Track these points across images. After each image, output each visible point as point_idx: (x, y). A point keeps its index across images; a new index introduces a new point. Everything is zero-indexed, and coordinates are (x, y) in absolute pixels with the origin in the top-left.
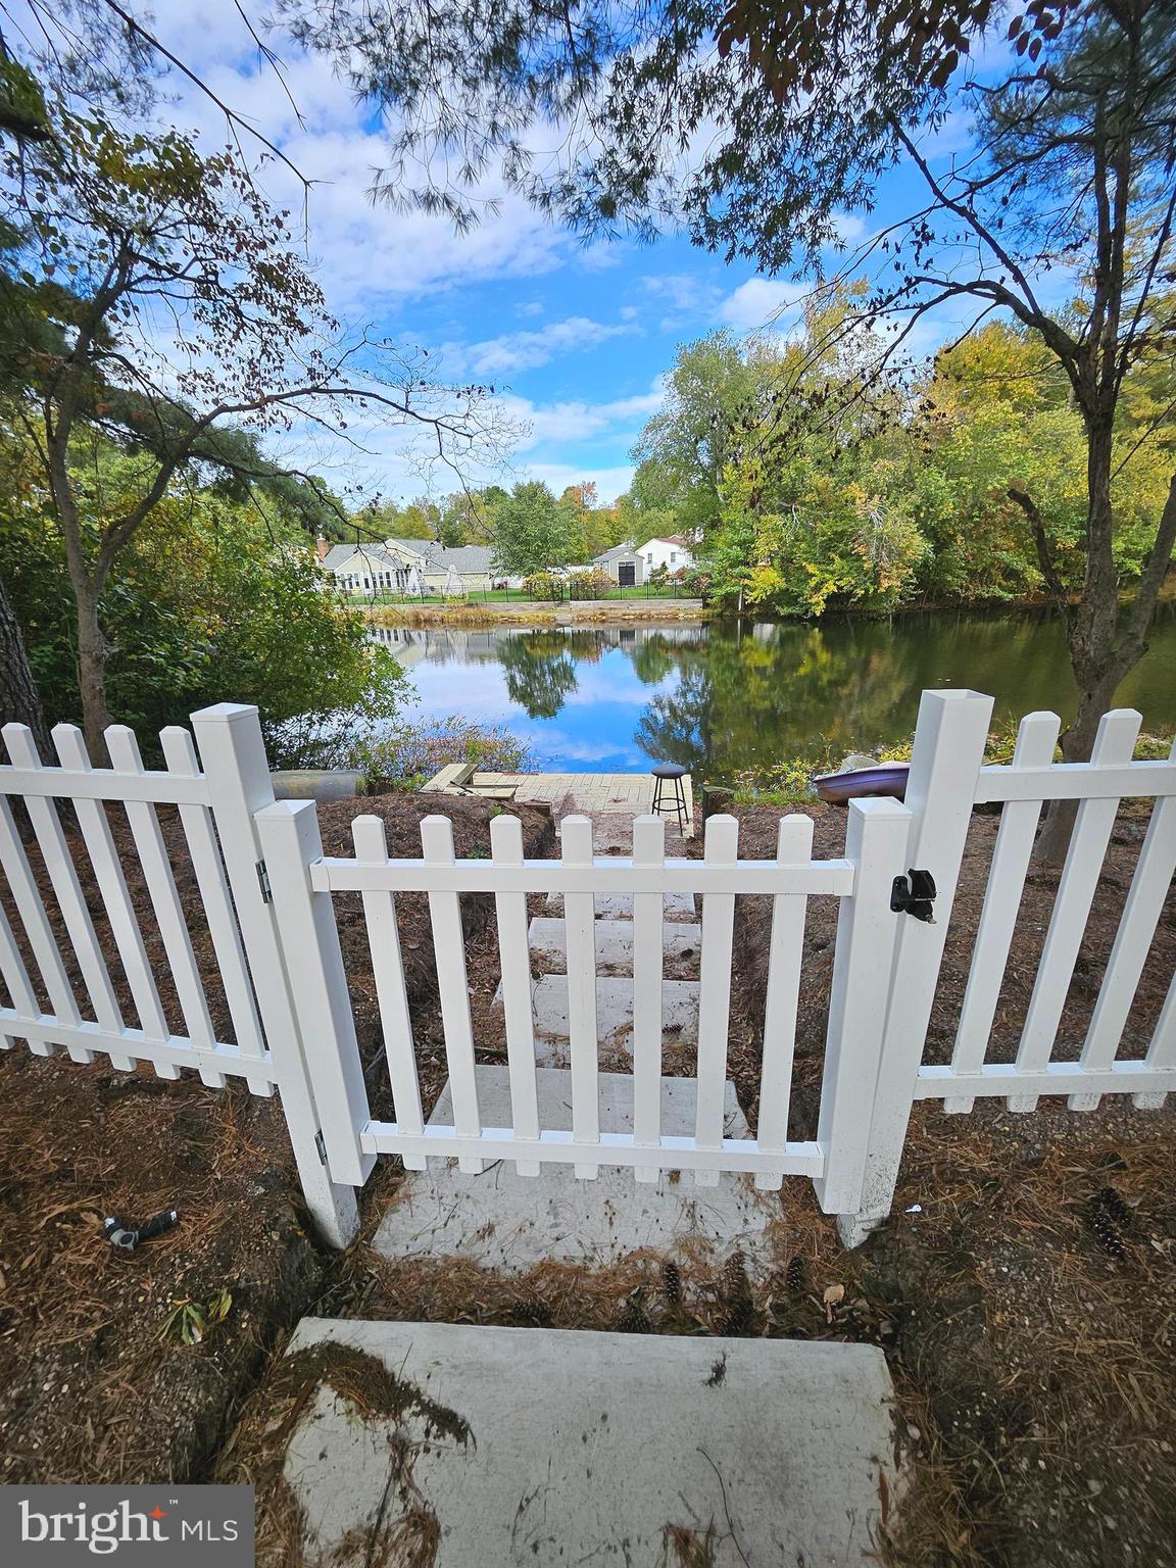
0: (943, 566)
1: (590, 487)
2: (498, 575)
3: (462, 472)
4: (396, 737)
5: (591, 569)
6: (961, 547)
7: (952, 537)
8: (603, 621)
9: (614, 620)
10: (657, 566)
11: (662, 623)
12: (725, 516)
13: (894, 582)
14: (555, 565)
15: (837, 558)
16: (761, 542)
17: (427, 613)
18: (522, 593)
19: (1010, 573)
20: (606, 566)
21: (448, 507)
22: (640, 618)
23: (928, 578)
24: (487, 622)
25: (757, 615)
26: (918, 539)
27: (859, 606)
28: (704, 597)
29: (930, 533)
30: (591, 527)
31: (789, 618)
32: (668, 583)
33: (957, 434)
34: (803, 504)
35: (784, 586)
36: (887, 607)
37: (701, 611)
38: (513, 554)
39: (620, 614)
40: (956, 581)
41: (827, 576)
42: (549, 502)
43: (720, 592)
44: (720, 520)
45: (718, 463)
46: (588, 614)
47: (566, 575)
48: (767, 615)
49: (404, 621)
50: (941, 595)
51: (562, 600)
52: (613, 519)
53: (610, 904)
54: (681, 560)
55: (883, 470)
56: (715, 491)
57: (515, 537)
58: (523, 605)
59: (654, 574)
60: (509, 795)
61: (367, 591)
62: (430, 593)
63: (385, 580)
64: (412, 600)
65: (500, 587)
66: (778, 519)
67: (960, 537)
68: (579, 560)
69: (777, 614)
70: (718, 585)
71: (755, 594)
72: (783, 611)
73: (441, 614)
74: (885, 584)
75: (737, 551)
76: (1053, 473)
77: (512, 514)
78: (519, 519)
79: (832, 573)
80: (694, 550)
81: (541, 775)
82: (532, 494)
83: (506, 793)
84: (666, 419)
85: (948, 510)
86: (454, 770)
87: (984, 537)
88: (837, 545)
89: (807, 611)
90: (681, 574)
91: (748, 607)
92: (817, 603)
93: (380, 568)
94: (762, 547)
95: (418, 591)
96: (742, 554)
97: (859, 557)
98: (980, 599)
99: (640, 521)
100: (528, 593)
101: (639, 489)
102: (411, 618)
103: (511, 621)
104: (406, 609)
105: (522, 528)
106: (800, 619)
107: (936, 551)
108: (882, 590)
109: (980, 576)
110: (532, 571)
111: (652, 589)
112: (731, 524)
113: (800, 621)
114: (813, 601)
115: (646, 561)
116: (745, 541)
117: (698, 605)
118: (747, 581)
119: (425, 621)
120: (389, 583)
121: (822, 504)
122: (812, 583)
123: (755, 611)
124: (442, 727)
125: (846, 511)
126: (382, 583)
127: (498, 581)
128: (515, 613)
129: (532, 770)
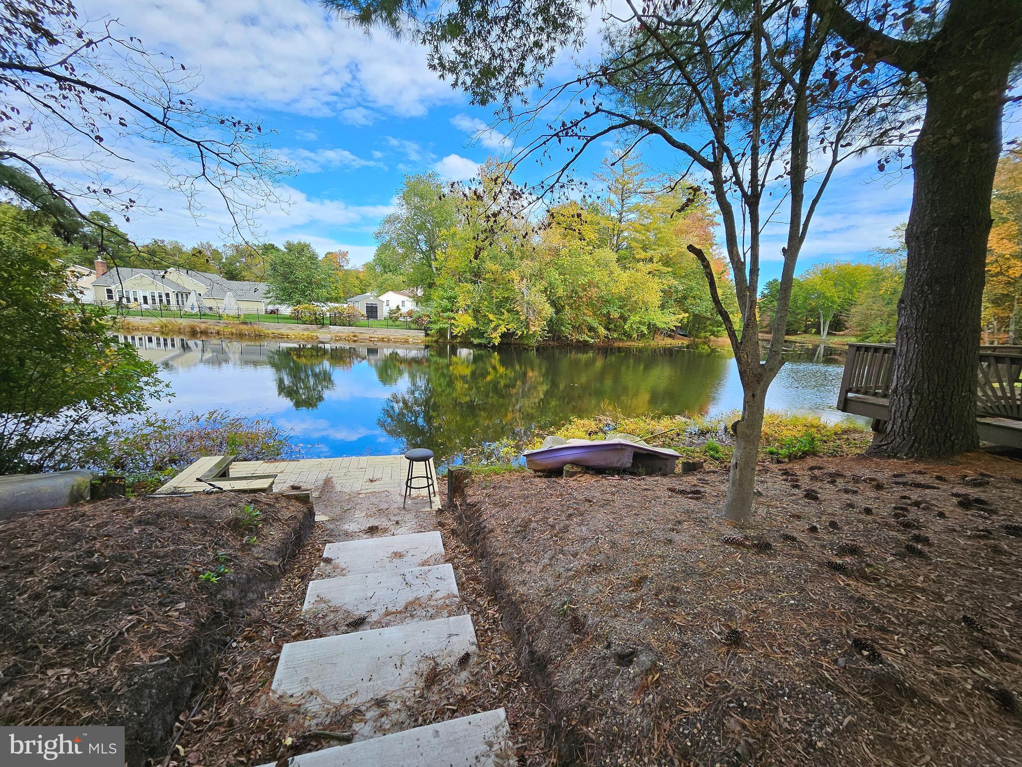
0: (560, 322)
1: (344, 254)
2: (270, 303)
3: (227, 195)
4: (148, 430)
5: (345, 306)
6: (568, 313)
7: (563, 307)
8: (355, 341)
9: (363, 341)
10: (394, 307)
11: (398, 344)
12: (438, 281)
13: (537, 328)
14: (318, 300)
15: (506, 313)
16: (460, 299)
17: (203, 326)
18: (290, 318)
19: (591, 329)
20: (356, 305)
21: (229, 253)
22: (382, 340)
23: (553, 326)
24: (259, 337)
25: (460, 343)
26: (547, 306)
27: (518, 341)
28: (426, 330)
29: (553, 304)
30: (346, 280)
31: (479, 346)
32: (401, 319)
33: (562, 252)
34: (485, 279)
35: (475, 326)
36: (533, 342)
37: (424, 338)
38: (284, 290)
39: (367, 336)
40: (566, 330)
41: (501, 322)
42: (313, 257)
43: (437, 327)
44: (434, 283)
45: (432, 248)
46: (344, 335)
47: (326, 309)
48: (467, 344)
49: (180, 332)
50: (559, 338)
51: (323, 324)
52: (361, 276)
53: (373, 601)
54: (409, 305)
55: (528, 266)
56: (430, 266)
57: (285, 277)
58: (291, 325)
59: (391, 312)
60: (266, 486)
61: (144, 306)
62: (208, 312)
63: (164, 298)
64: (191, 316)
65: (272, 312)
66: (470, 286)
67: (567, 307)
68: (337, 300)
69: (472, 343)
70: (435, 322)
71: (458, 330)
72: (476, 341)
73: (217, 328)
74: (533, 329)
75: (445, 303)
76: (607, 279)
77: (283, 261)
78: (289, 265)
79: (503, 320)
80: (418, 300)
81: (302, 461)
82: (301, 250)
83: (263, 484)
84: (398, 217)
85: (560, 292)
86: (206, 464)
87: (578, 308)
88: (504, 304)
89: (489, 343)
90: (410, 314)
91: (454, 337)
92: (496, 338)
93: (160, 288)
94: (461, 302)
95: (196, 310)
96: (449, 306)
97: (518, 313)
98: (578, 341)
99: (380, 280)
100: (296, 318)
101: (379, 259)
102: (188, 329)
103: (281, 337)
104: (184, 322)
105: (292, 272)
106: (486, 346)
107: (557, 313)
108: (531, 332)
109: (577, 329)
110: (299, 302)
111: (390, 322)
112: (441, 286)
113: (486, 347)
114: (493, 336)
115: (385, 304)
116: (451, 297)
117: (422, 334)
118: (453, 321)
119: (201, 332)
120: (168, 301)
121: (495, 280)
122: (492, 326)
123: (458, 340)
124: (203, 419)
125: (509, 286)
126: (161, 301)
127: (270, 307)
128: (284, 331)
129: (293, 457)
